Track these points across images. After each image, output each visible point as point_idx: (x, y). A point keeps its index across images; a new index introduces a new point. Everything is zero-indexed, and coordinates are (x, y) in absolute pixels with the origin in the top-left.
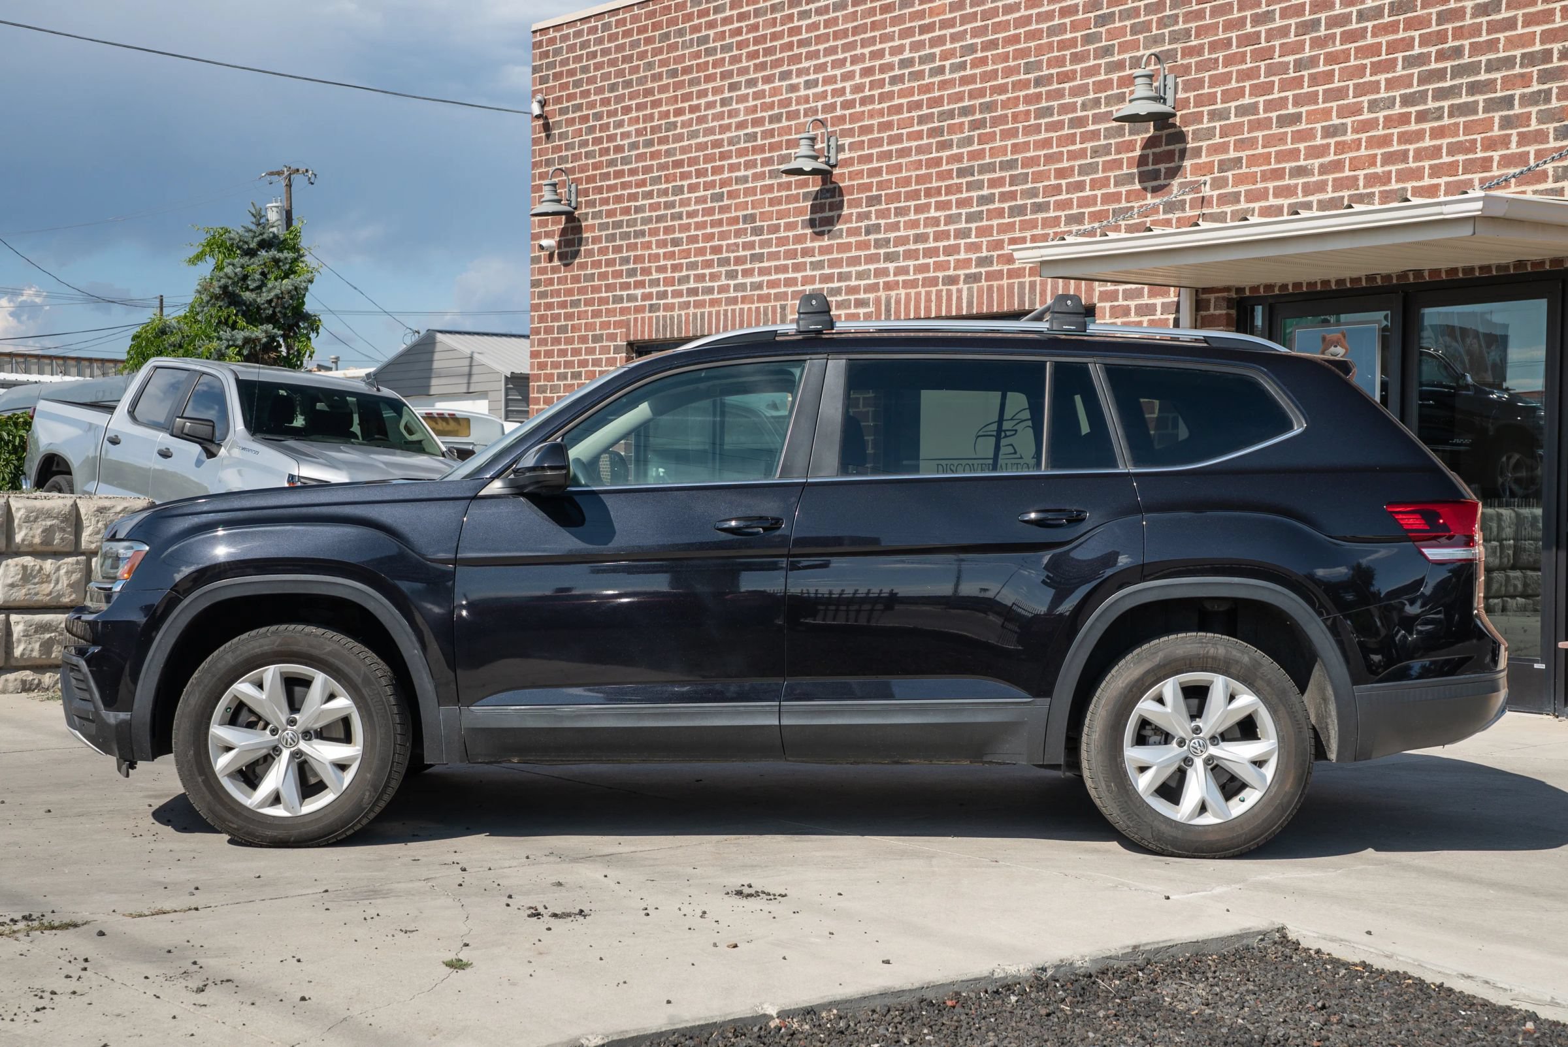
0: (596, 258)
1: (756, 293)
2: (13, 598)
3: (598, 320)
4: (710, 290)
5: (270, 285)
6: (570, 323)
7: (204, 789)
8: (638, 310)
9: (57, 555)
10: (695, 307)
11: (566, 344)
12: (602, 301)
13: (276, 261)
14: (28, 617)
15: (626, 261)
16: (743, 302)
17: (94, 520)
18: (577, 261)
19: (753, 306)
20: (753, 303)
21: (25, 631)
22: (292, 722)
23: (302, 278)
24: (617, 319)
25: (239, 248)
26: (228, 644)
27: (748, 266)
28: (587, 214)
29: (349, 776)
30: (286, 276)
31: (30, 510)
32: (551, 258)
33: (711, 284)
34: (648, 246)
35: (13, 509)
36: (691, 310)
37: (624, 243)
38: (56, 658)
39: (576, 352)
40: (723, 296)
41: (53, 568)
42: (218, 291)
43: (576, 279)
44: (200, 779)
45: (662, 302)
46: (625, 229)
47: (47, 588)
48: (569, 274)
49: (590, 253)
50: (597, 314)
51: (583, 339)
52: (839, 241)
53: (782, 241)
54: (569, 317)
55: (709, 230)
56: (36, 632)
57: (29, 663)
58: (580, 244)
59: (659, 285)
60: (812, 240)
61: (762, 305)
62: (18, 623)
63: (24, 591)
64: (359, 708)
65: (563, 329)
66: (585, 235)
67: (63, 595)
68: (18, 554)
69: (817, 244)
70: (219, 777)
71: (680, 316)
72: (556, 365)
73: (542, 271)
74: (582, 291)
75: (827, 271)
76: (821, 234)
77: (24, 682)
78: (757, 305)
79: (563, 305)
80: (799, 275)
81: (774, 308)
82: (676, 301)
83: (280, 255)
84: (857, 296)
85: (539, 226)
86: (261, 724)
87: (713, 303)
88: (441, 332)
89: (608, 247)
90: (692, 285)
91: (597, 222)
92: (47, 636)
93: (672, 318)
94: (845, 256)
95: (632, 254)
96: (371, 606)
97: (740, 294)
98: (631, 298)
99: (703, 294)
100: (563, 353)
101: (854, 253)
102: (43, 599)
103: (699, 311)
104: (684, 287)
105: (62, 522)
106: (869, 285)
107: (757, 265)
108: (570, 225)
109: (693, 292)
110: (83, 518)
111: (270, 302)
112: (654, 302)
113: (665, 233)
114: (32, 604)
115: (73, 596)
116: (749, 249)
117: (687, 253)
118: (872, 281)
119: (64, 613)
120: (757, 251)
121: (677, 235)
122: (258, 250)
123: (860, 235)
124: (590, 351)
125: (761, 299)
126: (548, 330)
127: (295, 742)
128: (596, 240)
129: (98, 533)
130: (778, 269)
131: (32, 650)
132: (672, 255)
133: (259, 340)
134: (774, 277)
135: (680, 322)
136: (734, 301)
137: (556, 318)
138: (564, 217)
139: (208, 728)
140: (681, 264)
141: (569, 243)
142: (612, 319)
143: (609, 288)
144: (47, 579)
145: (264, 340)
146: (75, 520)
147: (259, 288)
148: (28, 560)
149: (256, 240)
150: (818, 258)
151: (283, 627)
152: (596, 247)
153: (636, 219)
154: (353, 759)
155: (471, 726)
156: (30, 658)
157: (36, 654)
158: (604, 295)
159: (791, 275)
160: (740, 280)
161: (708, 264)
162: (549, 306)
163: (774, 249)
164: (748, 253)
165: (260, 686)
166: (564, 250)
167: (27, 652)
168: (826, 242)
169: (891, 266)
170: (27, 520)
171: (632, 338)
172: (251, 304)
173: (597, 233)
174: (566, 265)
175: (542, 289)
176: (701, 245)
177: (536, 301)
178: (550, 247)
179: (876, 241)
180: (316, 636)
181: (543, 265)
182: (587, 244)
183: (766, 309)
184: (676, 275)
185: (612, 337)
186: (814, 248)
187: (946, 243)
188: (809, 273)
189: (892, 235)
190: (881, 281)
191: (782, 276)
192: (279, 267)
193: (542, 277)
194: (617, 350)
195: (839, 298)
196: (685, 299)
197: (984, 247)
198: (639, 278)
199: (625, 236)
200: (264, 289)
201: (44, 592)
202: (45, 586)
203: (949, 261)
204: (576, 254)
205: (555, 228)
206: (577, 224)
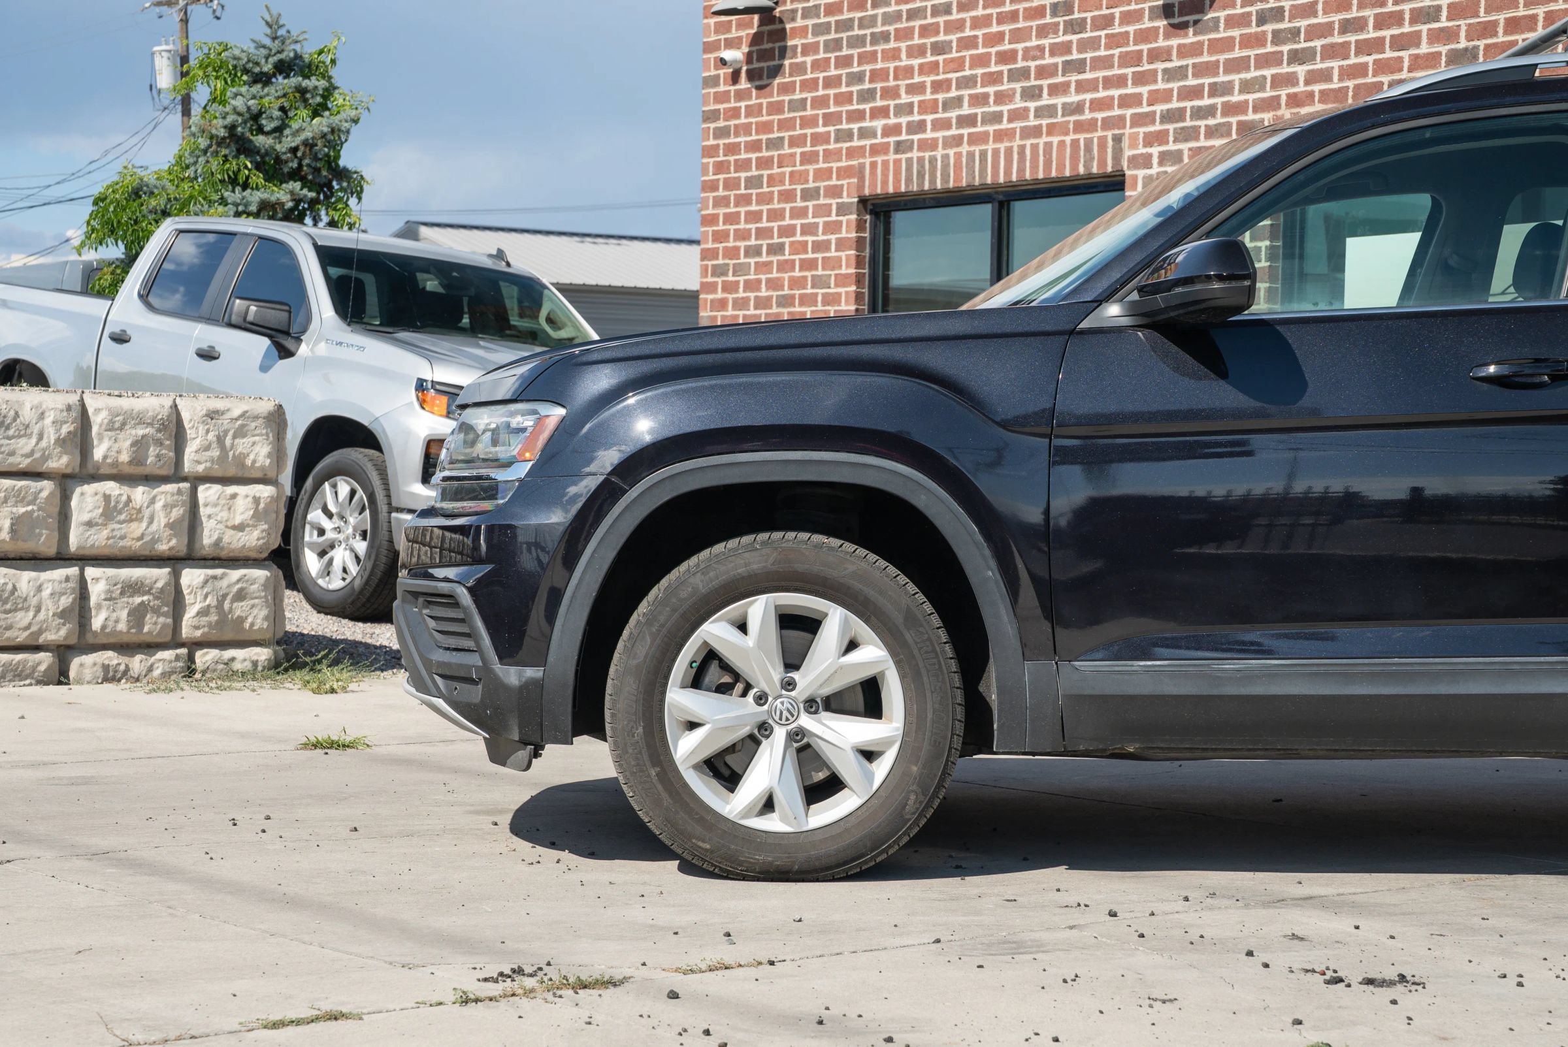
0: (809, 76)
1: (1072, 118)
2: (90, 542)
3: (811, 168)
4: (996, 118)
5: (295, 125)
6: (766, 173)
7: (660, 787)
8: (876, 150)
9: (151, 480)
10: (970, 143)
11: (758, 203)
12: (818, 139)
13: (302, 91)
14: (111, 572)
15: (858, 78)
16: (1049, 134)
17: (202, 429)
18: (777, 81)
19: (1068, 139)
20: (1067, 134)
21: (109, 591)
22: (789, 685)
23: (343, 115)
24: (843, 164)
25: (246, 71)
26: (694, 560)
27: (1060, 79)
28: (794, 11)
29: (882, 769)
30: (316, 114)
31: (114, 413)
32: (735, 77)
33: (998, 108)
34: (894, 55)
35: (90, 411)
36: (965, 149)
37: (855, 52)
38: (150, 633)
39: (775, 215)
40: (1017, 125)
41: (146, 499)
42: (222, 133)
43: (776, 108)
44: (653, 772)
45: (916, 137)
46: (856, 32)
47: (137, 529)
48: (764, 101)
49: (799, 69)
50: (808, 158)
51: (788, 196)
52: (1213, 36)
53: (1116, 41)
54: (764, 163)
55: (995, 28)
56: (122, 593)
57: (112, 640)
58: (783, 56)
59: (911, 112)
60: (1167, 36)
61: (1081, 137)
62: (97, 580)
63: (105, 533)
64: (898, 664)
65: (753, 182)
66: (790, 43)
67: (159, 540)
68: (95, 477)
69: (1174, 42)
70: (681, 769)
71: (946, 157)
72: (743, 235)
73: (722, 97)
74: (784, 125)
75: (1191, 82)
76: (1183, 26)
77: (106, 668)
78: (1072, 136)
79: (755, 146)
80: (1144, 90)
81: (1102, 142)
82: (939, 134)
83: (306, 83)
84: (1243, 118)
85: (717, 32)
86: (740, 687)
87: (1000, 136)
88: (425, 224)
89: (828, 60)
90: (966, 110)
91: (810, 22)
92: (138, 600)
93: (933, 160)
94: (1222, 58)
95: (868, 68)
96: (920, 501)
97: (1044, 122)
98: (864, 133)
99: (984, 122)
100: (754, 217)
101: (1237, 53)
102: (132, 545)
103: (977, 149)
104: (953, 114)
105: (159, 430)
106: (1263, 100)
107: (1074, 78)
108: (766, 28)
109: (970, 121)
110: (187, 425)
111: (294, 150)
112: (904, 137)
113: (921, 36)
114: (115, 552)
115: (173, 542)
116: (1062, 54)
117: (959, 64)
118: (1268, 93)
119: (159, 567)
120: (1075, 55)
121: (941, 37)
122: (274, 75)
123: (1249, 25)
124: (800, 213)
125: (1079, 127)
126: (730, 184)
127: (793, 715)
128: (807, 50)
129: (207, 448)
130: (1108, 83)
131: (117, 621)
132: (933, 68)
133: (283, 204)
134: (1102, 94)
135: (946, 166)
136: (1036, 132)
137: (744, 165)
138: (756, 17)
139: (664, 693)
140: (949, 81)
141: (764, 55)
142: (835, 165)
143: (829, 119)
144: (136, 516)
145: (290, 204)
146: (176, 431)
147: (279, 130)
148: (111, 487)
149: (271, 60)
150: (1176, 63)
151: (777, 535)
152: (809, 60)
153: (875, 17)
154: (888, 742)
155: (1075, 692)
156: (114, 632)
157: (122, 626)
158: (821, 129)
159: (1130, 90)
160: (1046, 100)
161: (994, 78)
162: (732, 149)
163: (1102, 52)
164: (1059, 60)
165: (743, 627)
166: (756, 65)
167: (111, 624)
168: (1190, 38)
169: (1301, 70)
170: (111, 427)
171: (867, 192)
172: (267, 153)
173: (810, 39)
174: (759, 88)
175: (721, 124)
176: (981, 50)
177: (712, 142)
178: (735, 61)
179: (1276, 33)
180: (831, 549)
181: (722, 88)
182: (794, 56)
183: (1088, 143)
184: (940, 97)
185: (835, 192)
186: (1170, 48)
187: (1396, 31)
188: (1161, 85)
189: (1303, 23)
190: (1283, 93)
191: (1116, 93)
192: (305, 101)
193: (721, 107)
194: (842, 209)
195: (1211, 122)
196: (954, 132)
197: (1463, 34)
198: (879, 103)
199: (859, 41)
200: (287, 132)
201: (132, 535)
202: (134, 525)
203: (1400, 59)
204: (776, 71)
205: (742, 33)
206: (778, 26)
